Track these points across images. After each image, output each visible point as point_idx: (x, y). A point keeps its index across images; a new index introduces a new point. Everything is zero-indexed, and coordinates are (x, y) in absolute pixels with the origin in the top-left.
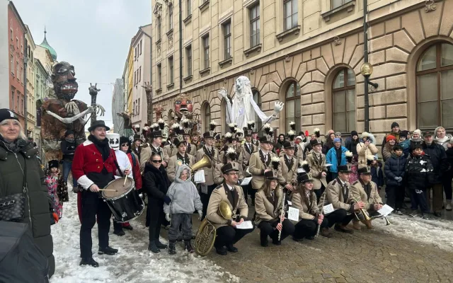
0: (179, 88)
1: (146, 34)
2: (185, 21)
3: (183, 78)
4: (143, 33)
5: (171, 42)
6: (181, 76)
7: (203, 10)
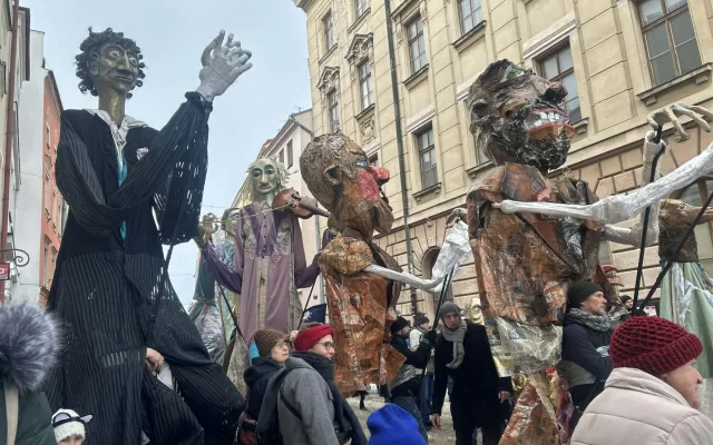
0: (402, 214)
1: (303, 127)
2: (407, 83)
3: (410, 194)
4: (297, 125)
5: (368, 130)
6: (405, 190)
7: (462, 48)
